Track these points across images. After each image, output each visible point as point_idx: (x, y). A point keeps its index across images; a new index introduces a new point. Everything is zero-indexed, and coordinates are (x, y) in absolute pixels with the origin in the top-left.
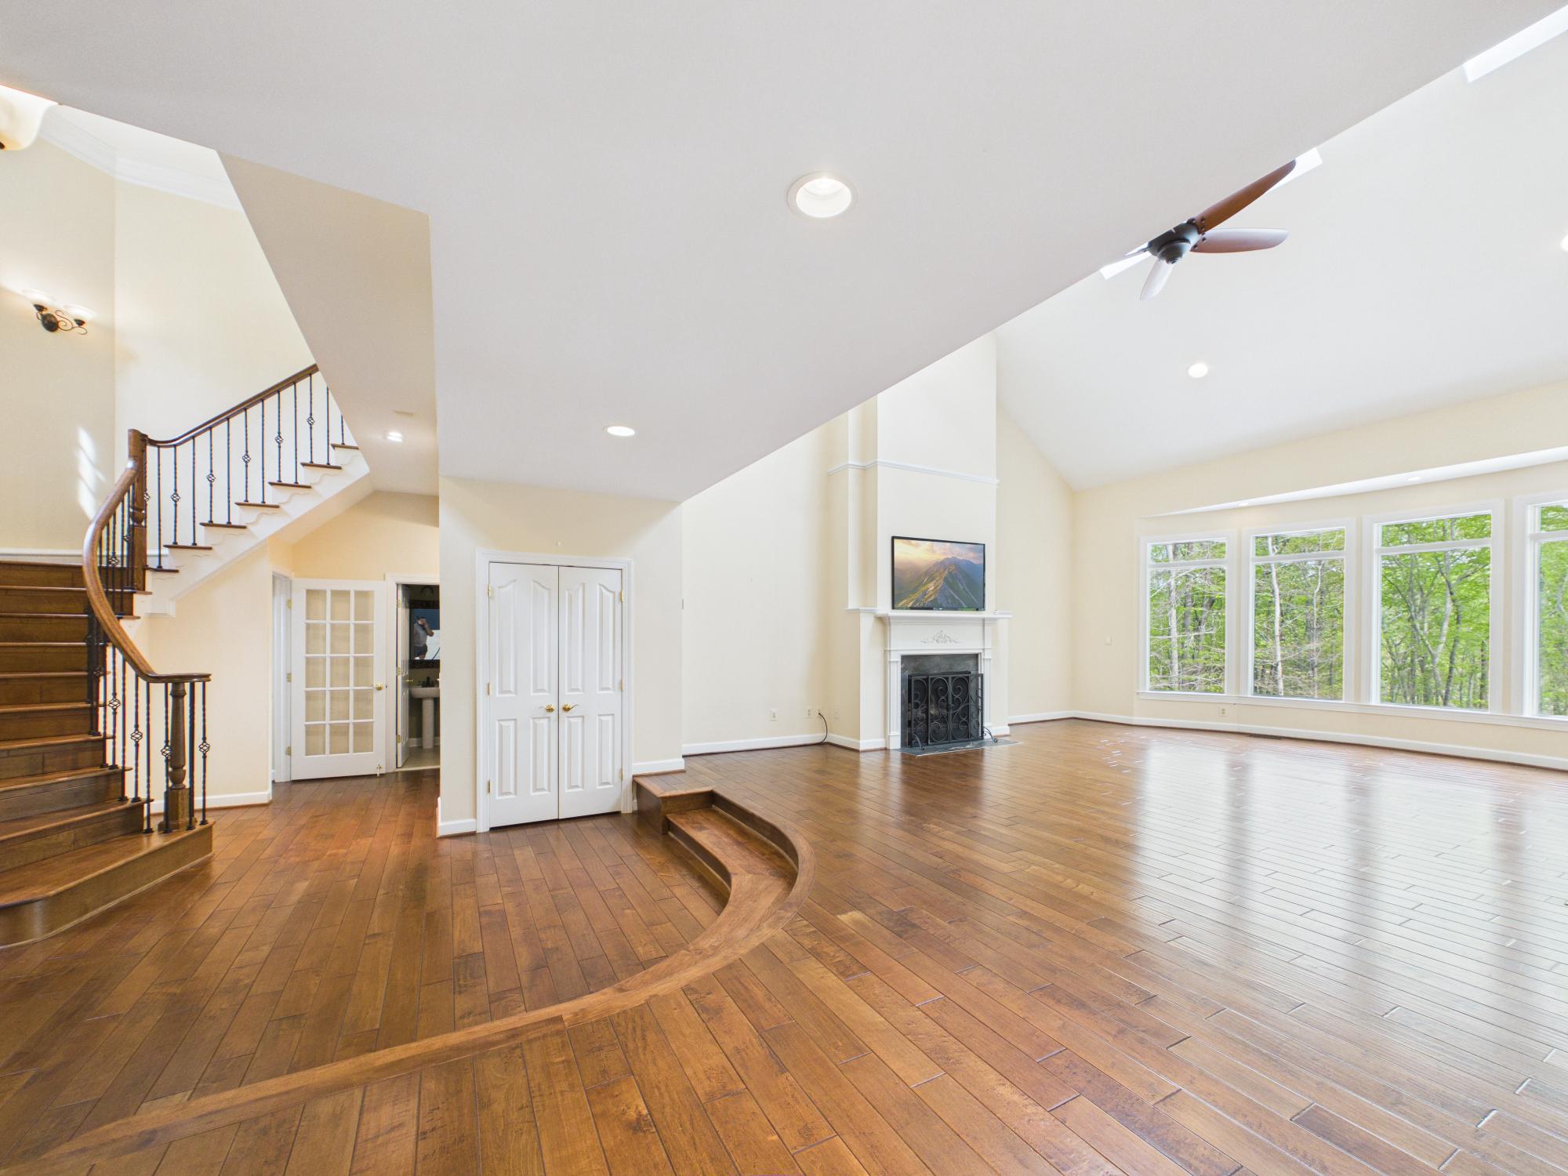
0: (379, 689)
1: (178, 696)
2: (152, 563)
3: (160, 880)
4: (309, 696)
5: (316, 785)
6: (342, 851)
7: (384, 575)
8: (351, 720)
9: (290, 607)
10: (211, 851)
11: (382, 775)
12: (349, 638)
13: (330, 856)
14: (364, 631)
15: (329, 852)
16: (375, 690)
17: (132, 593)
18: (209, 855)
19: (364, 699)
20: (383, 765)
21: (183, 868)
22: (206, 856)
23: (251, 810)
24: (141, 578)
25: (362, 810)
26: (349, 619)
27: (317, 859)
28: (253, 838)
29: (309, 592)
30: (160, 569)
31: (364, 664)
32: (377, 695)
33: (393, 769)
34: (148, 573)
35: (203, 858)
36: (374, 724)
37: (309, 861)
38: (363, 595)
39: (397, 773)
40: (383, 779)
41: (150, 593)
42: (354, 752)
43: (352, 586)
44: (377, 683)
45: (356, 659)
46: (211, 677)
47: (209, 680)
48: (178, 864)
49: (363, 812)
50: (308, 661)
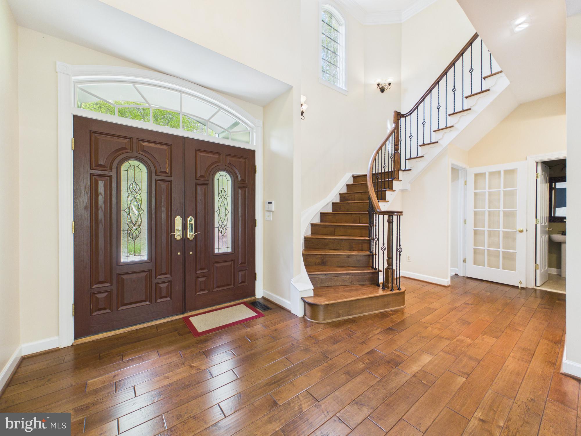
0: (521, 231)
1: (390, 222)
2: (403, 168)
3: (374, 312)
4: (476, 233)
5: (478, 283)
6: (469, 341)
7: (526, 157)
8: (501, 249)
9: (466, 185)
10: (404, 305)
11: (522, 288)
12: (500, 199)
13: (458, 341)
14: (510, 195)
15: (460, 337)
16: (518, 232)
17: (392, 180)
18: (402, 307)
19: (510, 238)
20: (524, 282)
21: (387, 310)
22: (400, 307)
23: (439, 287)
24: (397, 174)
25: (498, 310)
26: (500, 188)
27: (449, 339)
28: (427, 305)
29: (476, 175)
30: (406, 170)
31: (510, 216)
32: (519, 236)
33: (532, 285)
34: (400, 172)
35: (398, 308)
36: (517, 254)
37: (443, 337)
38: (510, 172)
39: (536, 290)
40: (523, 291)
41: (401, 181)
42: (503, 269)
43: (502, 167)
44: (519, 227)
45: (504, 212)
46: (403, 213)
47: (402, 215)
48: (385, 307)
49: (498, 313)
50: (476, 213)
